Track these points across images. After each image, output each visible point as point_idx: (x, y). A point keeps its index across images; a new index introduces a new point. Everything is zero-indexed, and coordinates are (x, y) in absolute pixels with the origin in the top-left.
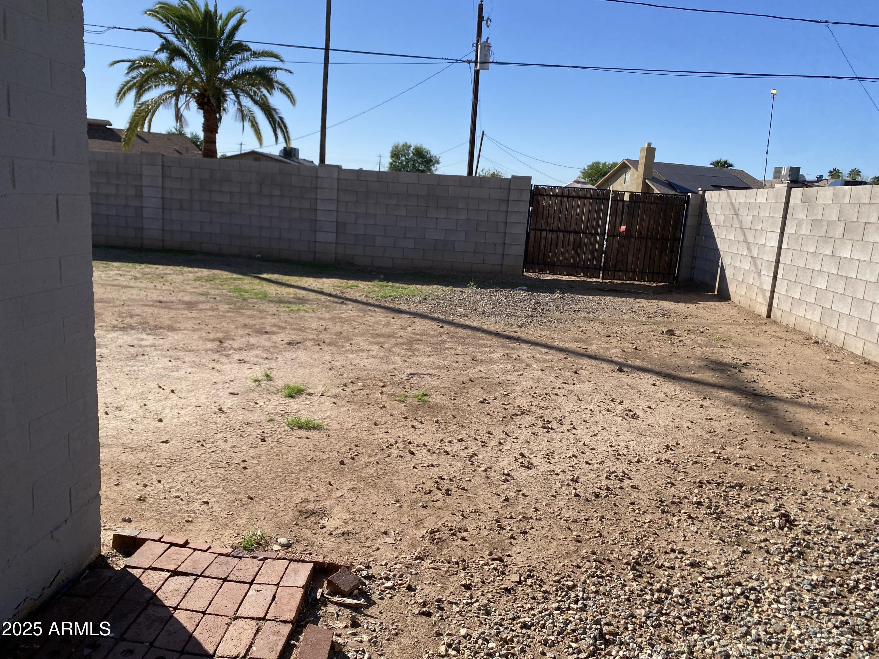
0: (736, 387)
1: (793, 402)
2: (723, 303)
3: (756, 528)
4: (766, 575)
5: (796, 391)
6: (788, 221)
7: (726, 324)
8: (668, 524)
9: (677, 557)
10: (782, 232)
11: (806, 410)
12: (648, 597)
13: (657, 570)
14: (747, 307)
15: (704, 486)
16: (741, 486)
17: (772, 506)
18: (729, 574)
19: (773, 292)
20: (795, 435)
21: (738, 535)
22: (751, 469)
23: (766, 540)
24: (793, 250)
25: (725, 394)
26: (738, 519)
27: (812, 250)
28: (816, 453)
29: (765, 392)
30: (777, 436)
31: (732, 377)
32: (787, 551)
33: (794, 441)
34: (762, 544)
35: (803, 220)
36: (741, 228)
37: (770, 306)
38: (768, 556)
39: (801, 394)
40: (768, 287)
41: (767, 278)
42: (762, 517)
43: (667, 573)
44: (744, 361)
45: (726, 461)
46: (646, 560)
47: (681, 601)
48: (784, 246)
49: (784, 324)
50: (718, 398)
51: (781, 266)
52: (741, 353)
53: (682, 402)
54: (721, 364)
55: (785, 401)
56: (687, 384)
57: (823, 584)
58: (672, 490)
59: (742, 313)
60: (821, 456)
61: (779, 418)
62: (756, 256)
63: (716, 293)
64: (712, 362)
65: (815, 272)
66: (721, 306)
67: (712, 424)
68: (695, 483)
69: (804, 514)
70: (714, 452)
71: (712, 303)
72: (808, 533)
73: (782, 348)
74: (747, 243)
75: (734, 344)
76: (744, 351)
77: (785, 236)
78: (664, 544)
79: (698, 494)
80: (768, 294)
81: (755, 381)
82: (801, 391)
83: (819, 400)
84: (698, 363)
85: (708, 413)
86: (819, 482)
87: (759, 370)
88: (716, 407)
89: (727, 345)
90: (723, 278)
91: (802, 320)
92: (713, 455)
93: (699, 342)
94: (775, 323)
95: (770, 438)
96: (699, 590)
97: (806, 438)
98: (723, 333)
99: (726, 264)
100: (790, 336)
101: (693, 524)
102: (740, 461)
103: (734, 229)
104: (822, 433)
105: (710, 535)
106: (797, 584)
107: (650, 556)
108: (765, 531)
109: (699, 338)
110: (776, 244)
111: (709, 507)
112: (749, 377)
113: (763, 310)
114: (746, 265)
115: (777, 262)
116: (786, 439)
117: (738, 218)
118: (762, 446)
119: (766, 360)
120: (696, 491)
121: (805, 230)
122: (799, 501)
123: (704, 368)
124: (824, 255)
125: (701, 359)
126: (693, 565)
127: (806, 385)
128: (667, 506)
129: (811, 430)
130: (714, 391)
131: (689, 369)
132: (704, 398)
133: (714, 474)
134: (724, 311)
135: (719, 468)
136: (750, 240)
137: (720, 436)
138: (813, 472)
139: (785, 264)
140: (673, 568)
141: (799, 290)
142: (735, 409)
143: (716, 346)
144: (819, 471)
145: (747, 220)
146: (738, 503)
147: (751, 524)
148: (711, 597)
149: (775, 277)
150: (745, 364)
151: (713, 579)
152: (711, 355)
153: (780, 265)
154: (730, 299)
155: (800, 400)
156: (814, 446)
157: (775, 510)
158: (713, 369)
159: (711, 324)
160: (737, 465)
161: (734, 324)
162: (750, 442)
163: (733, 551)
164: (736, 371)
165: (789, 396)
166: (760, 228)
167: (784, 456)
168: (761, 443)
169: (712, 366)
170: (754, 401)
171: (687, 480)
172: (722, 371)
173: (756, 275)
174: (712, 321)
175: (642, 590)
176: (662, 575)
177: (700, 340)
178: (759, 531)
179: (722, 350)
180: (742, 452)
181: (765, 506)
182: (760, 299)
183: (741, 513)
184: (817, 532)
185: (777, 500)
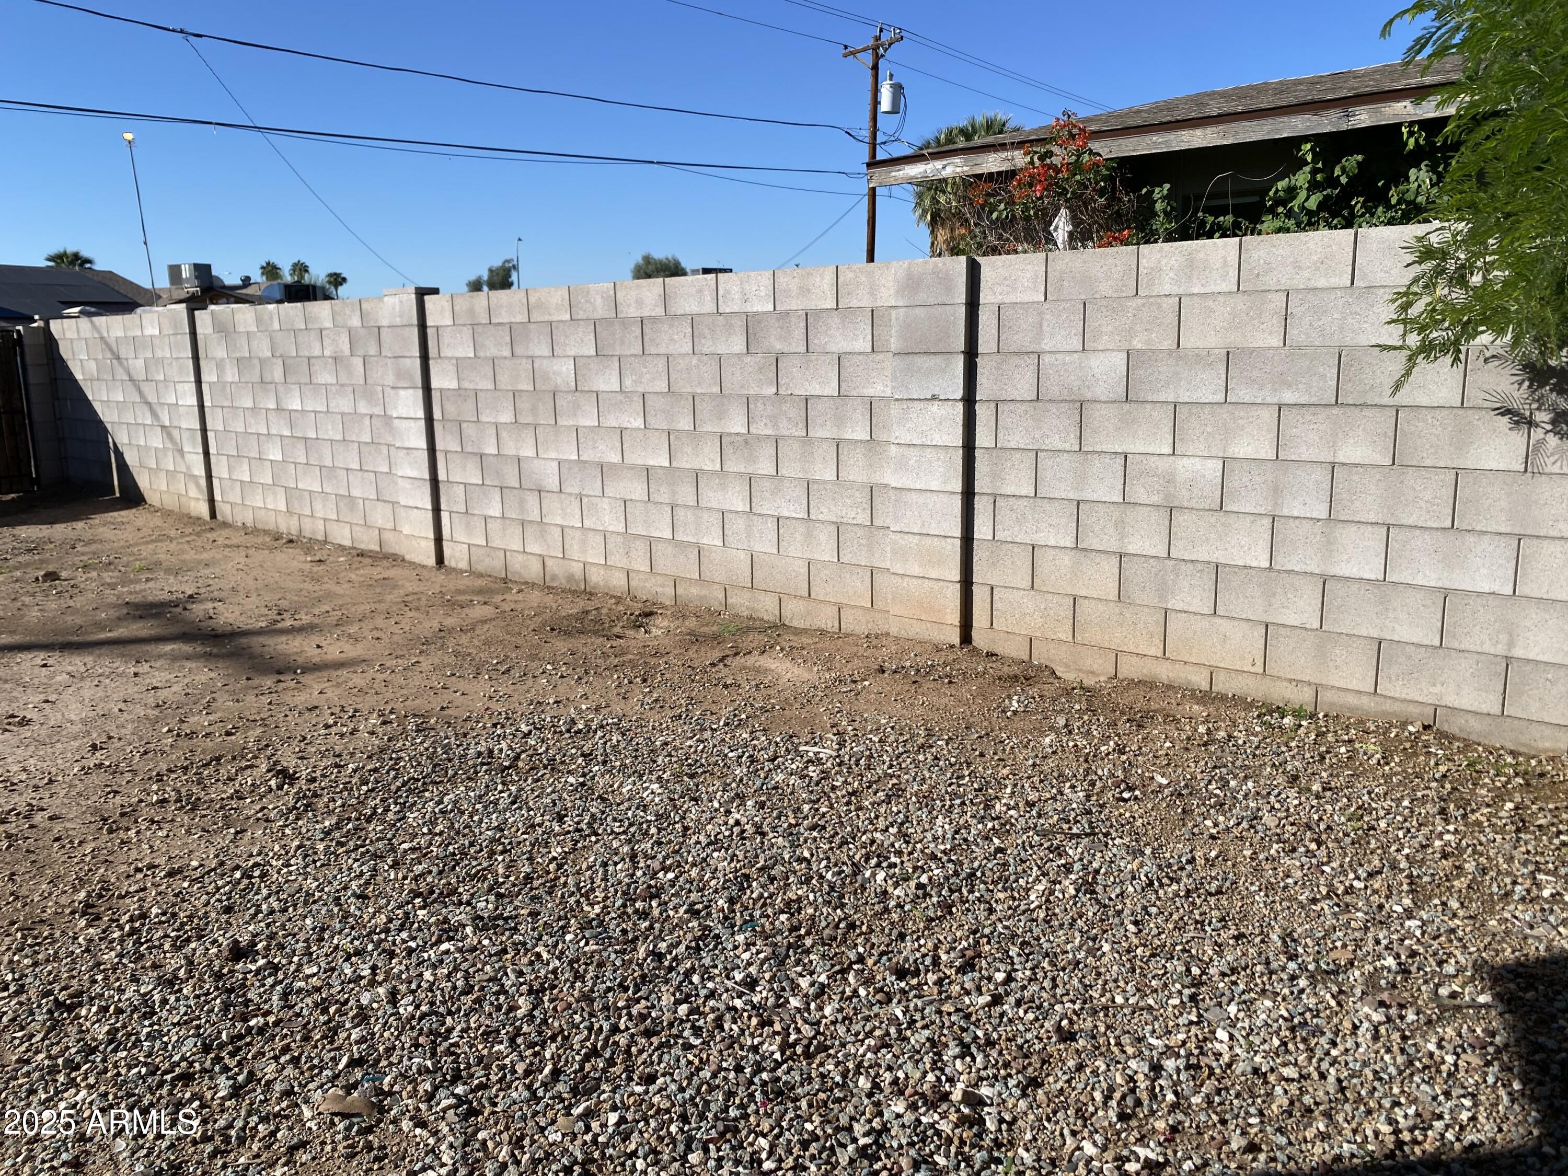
0: (184, 634)
1: (271, 631)
2: (134, 510)
3: (248, 800)
4: (270, 845)
5: (273, 615)
6: (202, 363)
7: (147, 543)
8: (123, 842)
9: (146, 875)
10: (198, 381)
11: (290, 637)
12: (115, 935)
13: (121, 901)
14: (177, 509)
15: (165, 778)
16: (218, 759)
17: (264, 767)
18: (222, 864)
19: (209, 477)
20: (279, 672)
21: (225, 817)
22: (228, 734)
23: (263, 809)
24: (222, 407)
25: (168, 648)
26: (222, 799)
27: (249, 404)
28: (311, 687)
29: (229, 628)
30: (256, 682)
31: (175, 620)
32: (290, 811)
33: (280, 681)
34: (260, 815)
35: (223, 360)
36: (131, 380)
37: (211, 501)
38: (269, 824)
39: (279, 618)
40: (200, 471)
41: (194, 457)
42: (253, 785)
43: (135, 899)
44: (190, 592)
45: (191, 735)
46: (100, 896)
47: (164, 918)
48: (207, 403)
49: (240, 524)
50: (160, 657)
51: (211, 435)
52: (181, 582)
53: (101, 679)
54: (152, 605)
55: (260, 632)
56: (103, 650)
57: (338, 826)
58: (118, 800)
59: (170, 521)
60: (317, 688)
61: (256, 658)
62: (167, 424)
63: (118, 495)
64: (137, 606)
65: (262, 438)
66: (132, 516)
67: (159, 694)
68: (150, 779)
69: (305, 762)
70: (170, 731)
71: (115, 514)
72: (314, 780)
73: (243, 560)
74: (149, 404)
75: (168, 571)
76: (186, 578)
77: (205, 388)
78: (123, 868)
79: (159, 790)
80: (203, 482)
81: (211, 618)
82: (280, 614)
83: (305, 619)
84: (113, 613)
85: (148, 681)
86: (319, 719)
87: (213, 600)
88: (158, 669)
89: (156, 574)
90: (123, 467)
91: (263, 512)
92: (170, 735)
93: (108, 580)
94: (225, 525)
95: (247, 688)
96: (187, 897)
97: (295, 672)
98: (145, 559)
99: (122, 444)
100: (251, 540)
101: (160, 828)
102: (211, 729)
103: (118, 384)
104: (316, 660)
105: (188, 832)
106: (309, 839)
107: (105, 890)
108: (261, 799)
109: (105, 575)
110: (194, 401)
111: (179, 800)
112: (201, 614)
113: (203, 509)
114: (157, 440)
115: (204, 430)
116: (268, 682)
117: (121, 364)
118: (238, 701)
119: (222, 584)
120: (155, 787)
121: (231, 375)
122: (297, 749)
123: (126, 619)
124: (267, 410)
125: (115, 606)
126: (171, 874)
127: (284, 604)
128: (114, 822)
129: (300, 660)
130: (150, 648)
131: (100, 626)
132: (138, 662)
133: (177, 757)
134: (140, 522)
135: (182, 748)
136: (152, 398)
137: (174, 706)
138: (310, 710)
139: (216, 431)
140: (144, 889)
141: (246, 467)
142: (188, 664)
143: (138, 581)
144: (317, 707)
145: (137, 366)
146: (218, 780)
147: (240, 798)
148: (205, 897)
149: (206, 453)
150: (191, 597)
151: (203, 877)
152: (132, 597)
153: (209, 433)
154: (144, 501)
155: (279, 625)
156: (307, 679)
157: (269, 771)
158: (141, 617)
159: (122, 547)
160: (207, 735)
161: (161, 541)
162: (220, 700)
163: (223, 838)
164: (179, 610)
165: (263, 624)
166: (162, 377)
167: (270, 703)
168: (236, 697)
169: (138, 613)
170: (214, 646)
171: (137, 779)
172: (157, 616)
173: (176, 454)
174: (122, 543)
175: (104, 931)
176: (131, 904)
177: (107, 577)
178: (252, 802)
179: (151, 584)
180: (211, 717)
181: (255, 772)
182: (193, 492)
183: (225, 792)
184: (324, 776)
185: (269, 758)
